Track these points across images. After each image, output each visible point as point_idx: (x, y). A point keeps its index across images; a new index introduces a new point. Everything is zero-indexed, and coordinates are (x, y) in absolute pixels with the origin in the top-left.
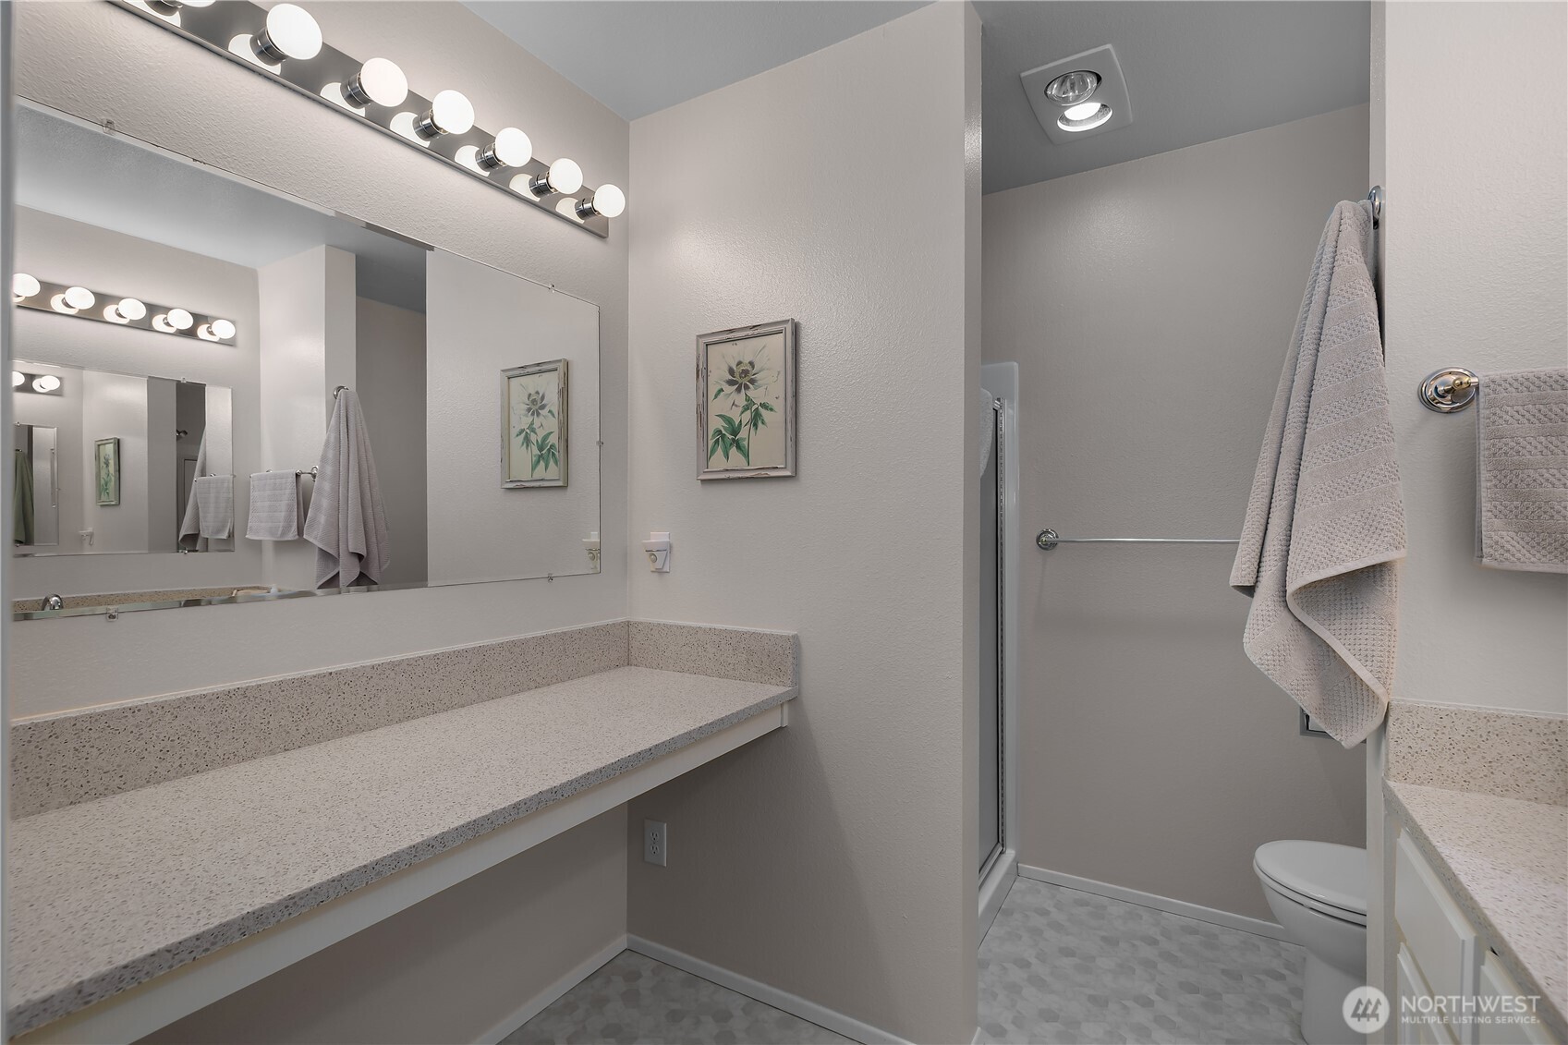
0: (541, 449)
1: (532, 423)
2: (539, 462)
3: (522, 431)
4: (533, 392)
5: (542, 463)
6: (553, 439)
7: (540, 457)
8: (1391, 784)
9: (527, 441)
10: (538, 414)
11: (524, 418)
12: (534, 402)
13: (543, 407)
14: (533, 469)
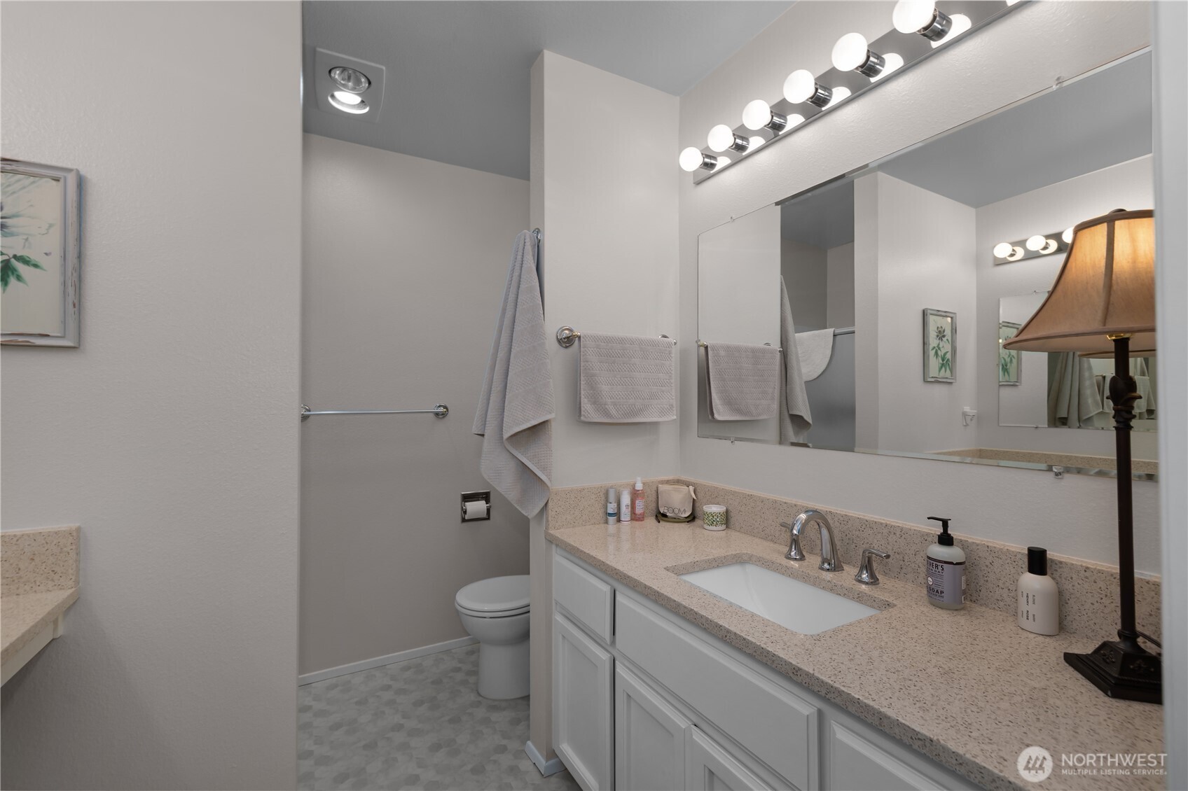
0: (943, 360)
1: (939, 345)
2: (942, 367)
3: (934, 347)
4: (940, 326)
5: (943, 369)
6: (949, 356)
7: (943, 364)
8: (552, 532)
9: (936, 354)
10: (942, 340)
11: (935, 340)
12: (940, 332)
13: (944, 336)
14: (940, 371)
